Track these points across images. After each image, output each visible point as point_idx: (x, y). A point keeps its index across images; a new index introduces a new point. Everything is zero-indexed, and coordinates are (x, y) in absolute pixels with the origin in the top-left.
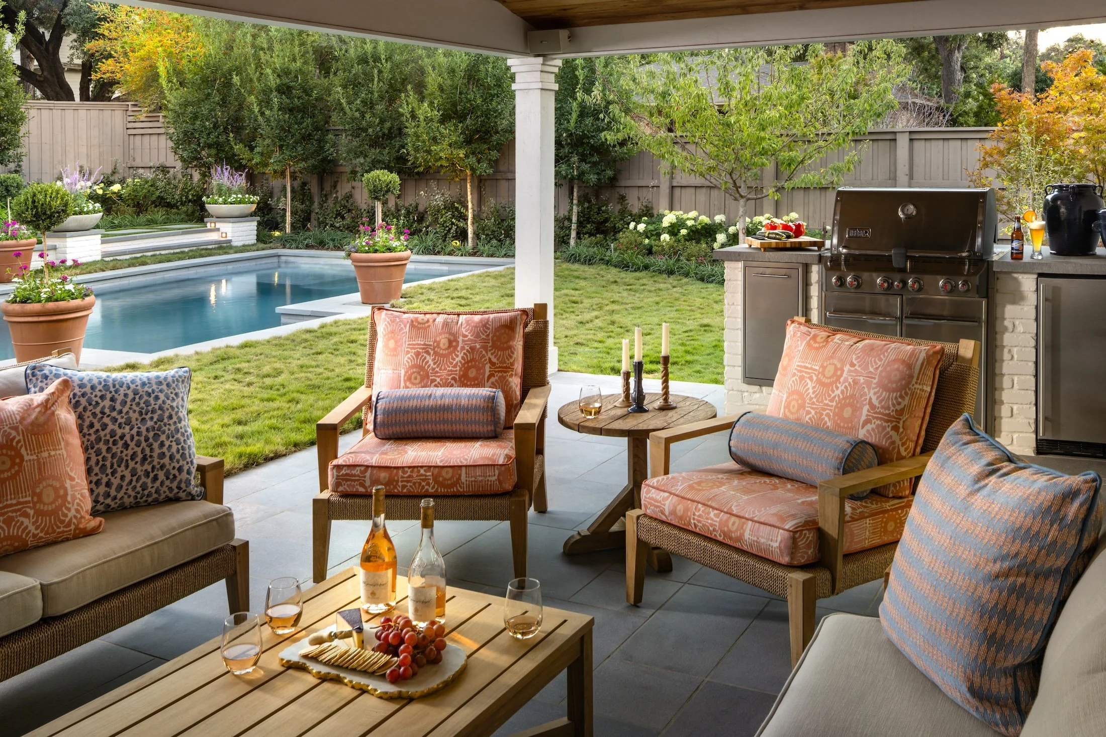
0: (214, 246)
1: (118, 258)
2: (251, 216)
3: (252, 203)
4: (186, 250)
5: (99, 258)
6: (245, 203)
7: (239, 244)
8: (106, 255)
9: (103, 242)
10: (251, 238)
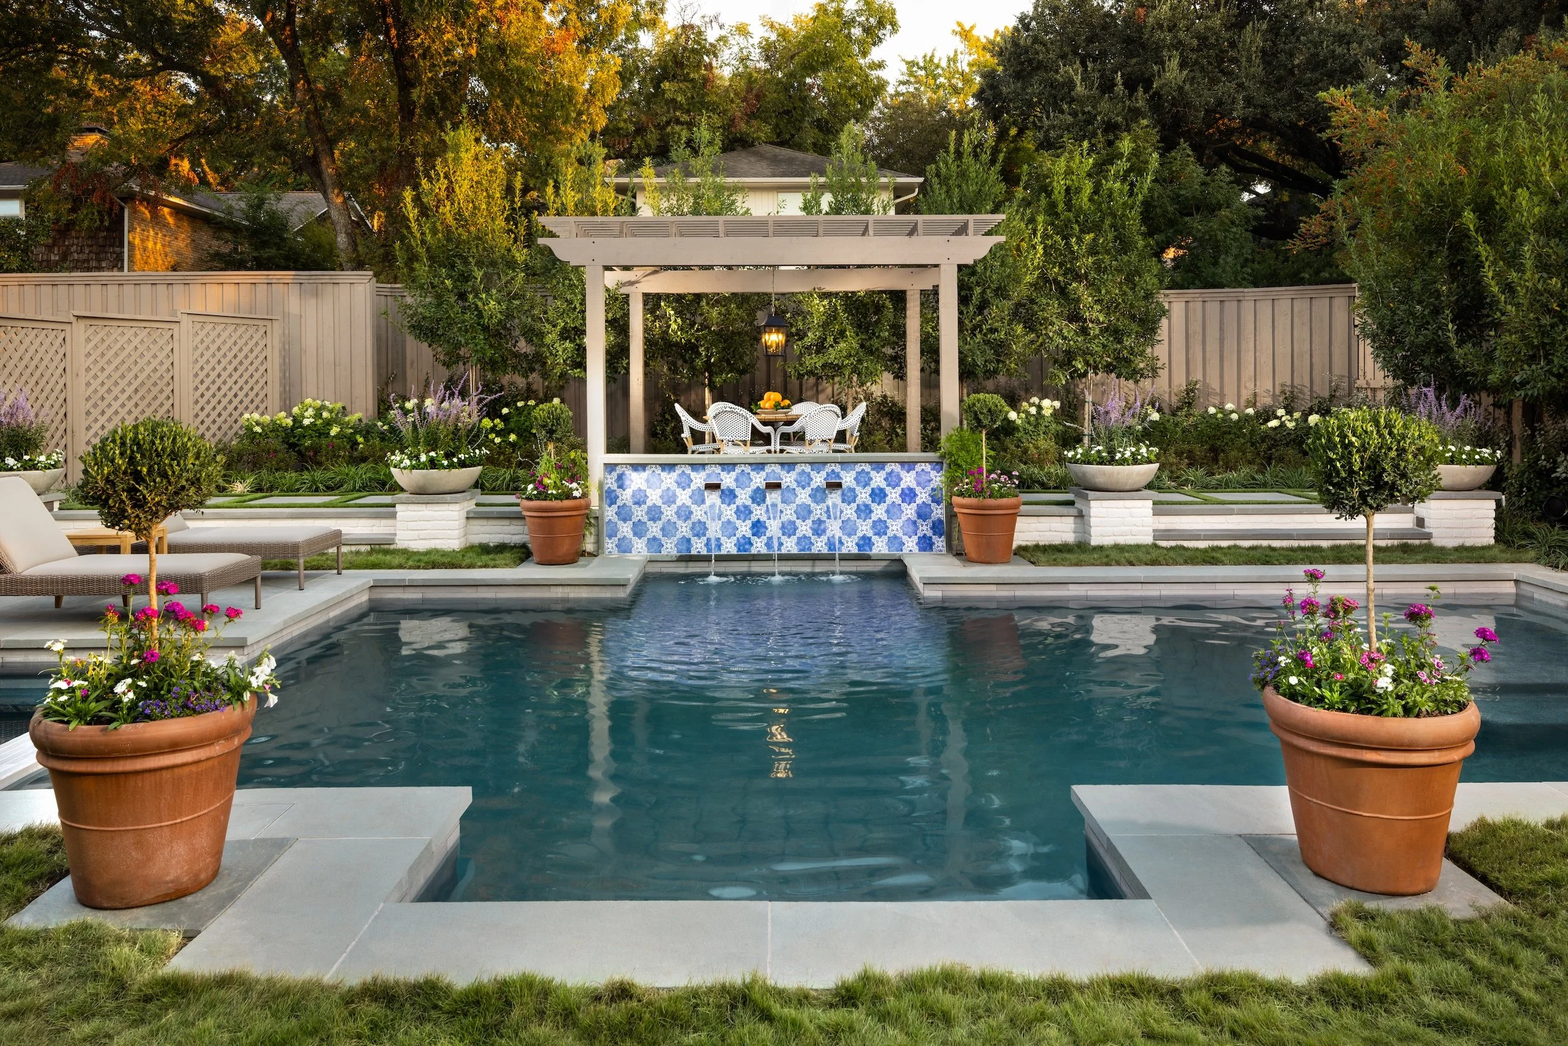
0: (1389, 543)
1: (1186, 544)
2: (1480, 488)
3: (1482, 462)
4: (1325, 544)
5: (1148, 540)
6: (1461, 462)
7: (1450, 543)
8: (1160, 534)
9: (1156, 513)
10: (1485, 534)
